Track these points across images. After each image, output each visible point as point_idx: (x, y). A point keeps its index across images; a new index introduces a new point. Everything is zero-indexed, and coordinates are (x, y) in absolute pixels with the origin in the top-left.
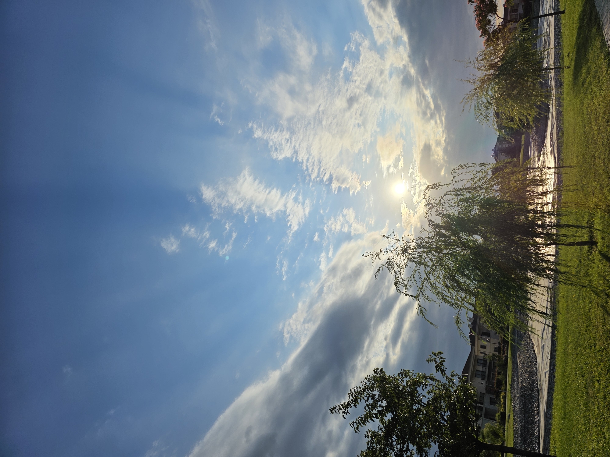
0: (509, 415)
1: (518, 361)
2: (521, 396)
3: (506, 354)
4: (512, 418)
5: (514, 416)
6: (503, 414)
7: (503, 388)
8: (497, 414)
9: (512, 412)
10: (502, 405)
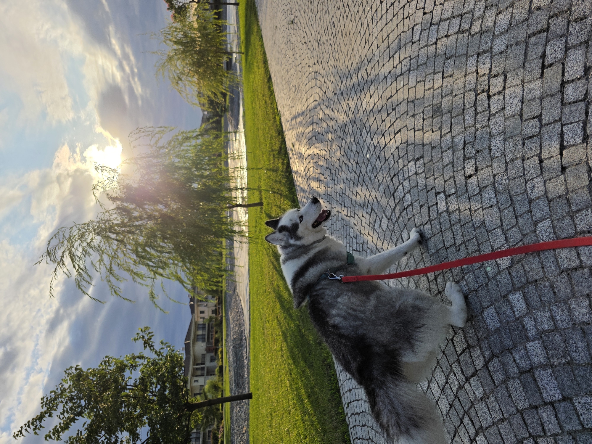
0: (226, 367)
1: (230, 317)
2: (233, 347)
3: (221, 314)
4: (228, 369)
5: (229, 366)
6: (221, 368)
7: (220, 344)
8: (216, 370)
9: (228, 363)
10: (220, 360)
